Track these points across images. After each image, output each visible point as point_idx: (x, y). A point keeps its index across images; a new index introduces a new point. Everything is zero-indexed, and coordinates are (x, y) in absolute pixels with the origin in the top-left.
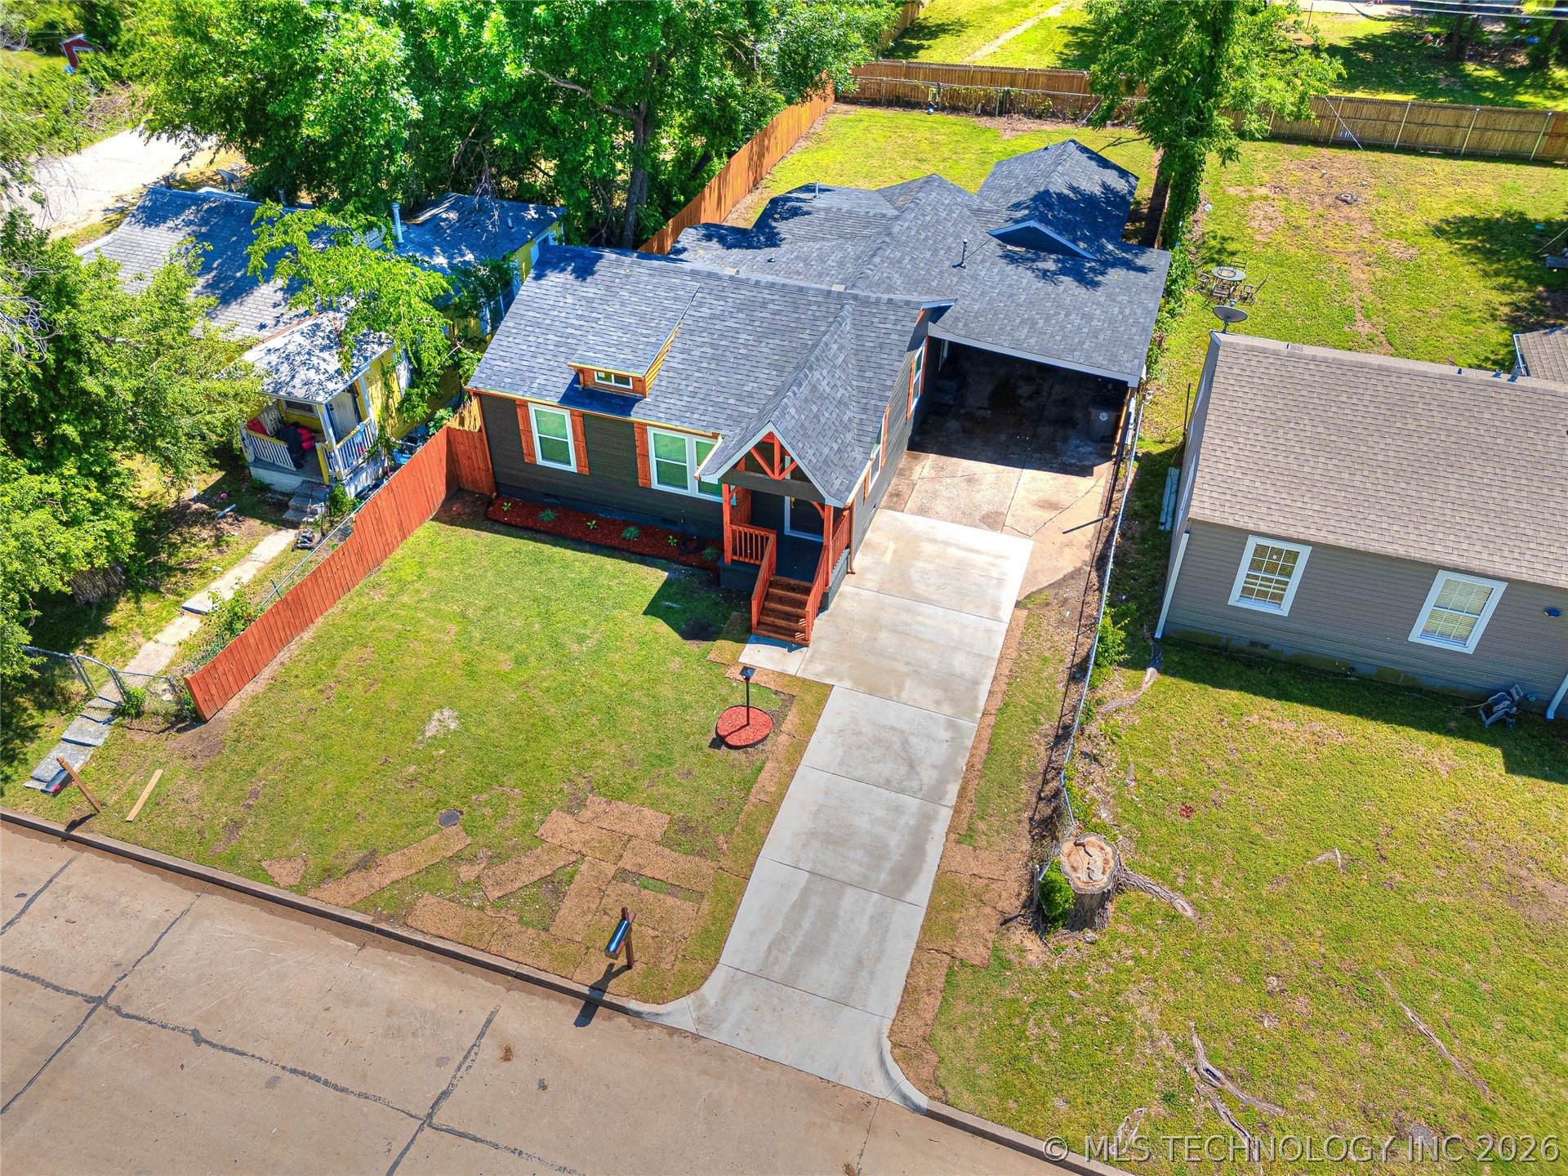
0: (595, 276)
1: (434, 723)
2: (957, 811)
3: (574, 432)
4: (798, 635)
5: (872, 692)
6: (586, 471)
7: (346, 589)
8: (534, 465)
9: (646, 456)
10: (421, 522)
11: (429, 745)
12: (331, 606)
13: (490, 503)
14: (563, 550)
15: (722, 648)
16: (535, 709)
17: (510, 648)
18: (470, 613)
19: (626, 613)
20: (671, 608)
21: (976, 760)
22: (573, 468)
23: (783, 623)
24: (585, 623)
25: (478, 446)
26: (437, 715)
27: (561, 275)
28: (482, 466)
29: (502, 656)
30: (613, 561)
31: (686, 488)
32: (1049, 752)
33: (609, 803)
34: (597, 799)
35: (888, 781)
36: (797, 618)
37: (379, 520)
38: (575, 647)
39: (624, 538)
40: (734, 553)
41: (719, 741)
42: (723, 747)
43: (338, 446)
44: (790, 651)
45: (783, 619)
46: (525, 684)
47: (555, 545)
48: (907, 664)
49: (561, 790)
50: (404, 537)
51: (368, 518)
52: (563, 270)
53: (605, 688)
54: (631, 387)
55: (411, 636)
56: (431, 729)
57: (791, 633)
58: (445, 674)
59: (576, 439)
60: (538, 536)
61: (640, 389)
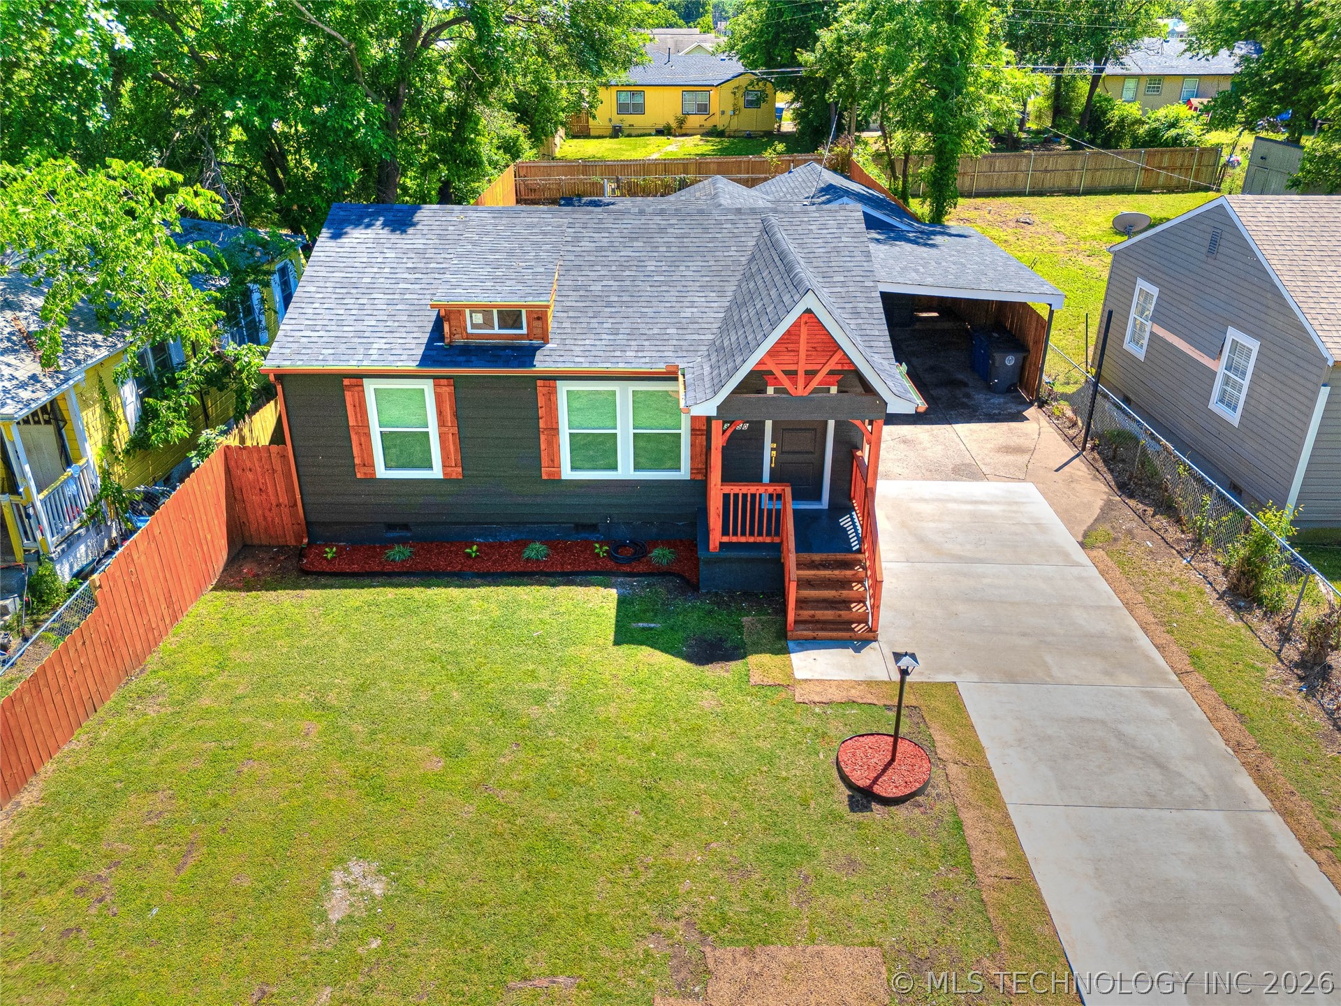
0: (419, 227)
1: (339, 893)
2: (1286, 814)
3: (440, 413)
4: (859, 628)
5: (1012, 678)
6: (457, 472)
7: (89, 707)
8: (372, 480)
9: (554, 430)
10: (198, 593)
11: (344, 938)
12: (67, 740)
13: (301, 553)
14: (443, 590)
15: (761, 664)
16: (519, 821)
17: (427, 736)
18: (332, 698)
19: (588, 650)
20: (651, 629)
21: (1235, 735)
22: (437, 472)
23: (829, 614)
24: (532, 674)
25: (278, 467)
26: (338, 877)
27: (369, 231)
28: (284, 499)
29: (419, 751)
30: (527, 589)
31: (615, 468)
32: (1314, 701)
33: (751, 954)
34: (725, 953)
35: (1152, 796)
36: (845, 604)
37: (137, 586)
38: (535, 711)
39: (528, 559)
40: (725, 532)
41: (863, 797)
42: (874, 806)
43: (41, 496)
44: (857, 650)
45: (827, 609)
46: (480, 785)
47: (429, 586)
48: (1024, 635)
49: (647, 954)
50: (175, 619)
51: (120, 582)
52: (368, 226)
53: (620, 760)
54: (525, 331)
55: (238, 755)
56: (337, 907)
57: (846, 625)
58: (328, 802)
59: (442, 422)
60: (395, 580)
61: (538, 332)
